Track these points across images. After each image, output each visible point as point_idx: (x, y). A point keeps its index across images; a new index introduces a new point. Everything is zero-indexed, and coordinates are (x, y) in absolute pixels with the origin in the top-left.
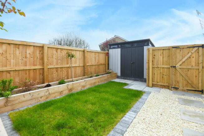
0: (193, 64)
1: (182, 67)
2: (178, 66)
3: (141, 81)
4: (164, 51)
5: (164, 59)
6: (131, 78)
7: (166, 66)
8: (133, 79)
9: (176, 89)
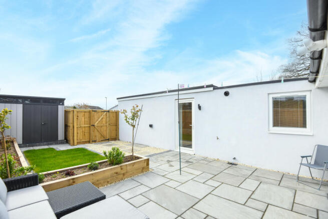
0: (104, 123)
1: (98, 125)
2: (96, 124)
3: (56, 144)
4: (86, 114)
5: (86, 119)
6: (42, 144)
7: (87, 126)
8: (45, 143)
9: (95, 141)
